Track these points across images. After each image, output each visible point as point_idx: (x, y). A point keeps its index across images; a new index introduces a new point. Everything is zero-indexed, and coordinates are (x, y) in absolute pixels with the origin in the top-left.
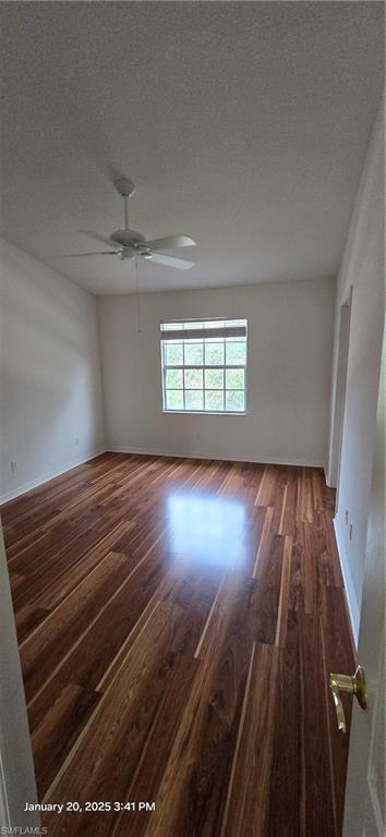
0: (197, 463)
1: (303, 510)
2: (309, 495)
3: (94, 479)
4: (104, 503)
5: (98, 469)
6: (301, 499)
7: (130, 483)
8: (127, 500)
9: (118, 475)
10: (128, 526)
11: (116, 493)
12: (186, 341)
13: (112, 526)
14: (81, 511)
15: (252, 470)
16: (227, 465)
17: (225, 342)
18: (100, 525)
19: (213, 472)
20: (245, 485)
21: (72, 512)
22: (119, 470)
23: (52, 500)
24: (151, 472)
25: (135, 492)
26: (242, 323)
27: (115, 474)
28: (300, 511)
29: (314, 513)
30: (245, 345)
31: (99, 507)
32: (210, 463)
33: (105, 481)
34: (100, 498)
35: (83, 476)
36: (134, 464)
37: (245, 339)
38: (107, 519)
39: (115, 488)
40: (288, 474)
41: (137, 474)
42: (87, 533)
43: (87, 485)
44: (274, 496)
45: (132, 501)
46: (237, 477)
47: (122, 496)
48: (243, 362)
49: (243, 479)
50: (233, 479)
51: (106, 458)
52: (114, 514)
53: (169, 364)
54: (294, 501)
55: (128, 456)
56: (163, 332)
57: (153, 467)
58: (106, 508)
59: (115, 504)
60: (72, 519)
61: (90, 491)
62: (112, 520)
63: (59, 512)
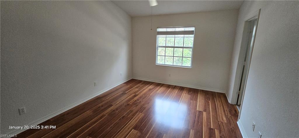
0: (169, 86)
1: (220, 115)
2: (222, 107)
3: (126, 91)
4: (131, 103)
5: (128, 86)
6: (218, 109)
7: (142, 94)
8: (140, 102)
9: (137, 89)
10: (141, 115)
11: (136, 98)
12: (167, 36)
13: (134, 115)
14: (121, 106)
15: (194, 92)
16: (182, 89)
17: (184, 37)
18: (128, 114)
19: (176, 91)
20: (191, 99)
21: (118, 106)
22: (137, 88)
23: (110, 99)
24: (150, 90)
25: (144, 99)
26: (193, 29)
27: (135, 89)
28: (219, 115)
29: (226, 117)
30: (193, 39)
31: (128, 105)
32: (174, 87)
33: (131, 92)
34: (129, 100)
35: (123, 89)
36: (143, 85)
37: (193, 36)
38: (131, 111)
39: (135, 96)
40: (209, 95)
41: (144, 90)
42: (123, 118)
43: (124, 93)
44: (205, 106)
45: (142, 103)
46: (187, 95)
47: (138, 100)
48: (192, 46)
49: (189, 96)
50: (185, 95)
51: (132, 82)
52: (135, 109)
53: (160, 45)
54: (215, 109)
55: (140, 82)
56: (158, 32)
57: (151, 87)
58: (131, 106)
59: (135, 103)
60: (117, 109)
61: (125, 96)
62: (134, 111)
63: (111, 105)
